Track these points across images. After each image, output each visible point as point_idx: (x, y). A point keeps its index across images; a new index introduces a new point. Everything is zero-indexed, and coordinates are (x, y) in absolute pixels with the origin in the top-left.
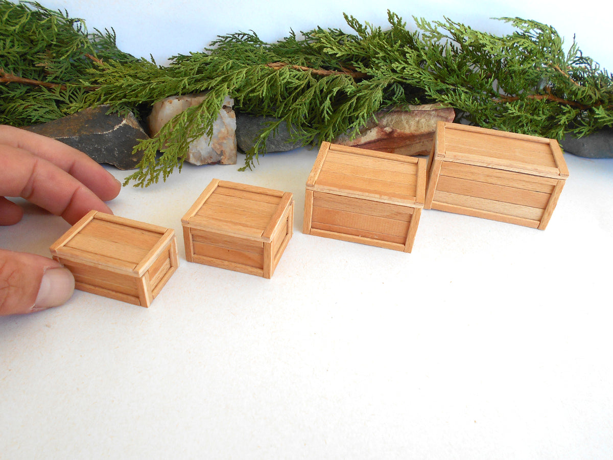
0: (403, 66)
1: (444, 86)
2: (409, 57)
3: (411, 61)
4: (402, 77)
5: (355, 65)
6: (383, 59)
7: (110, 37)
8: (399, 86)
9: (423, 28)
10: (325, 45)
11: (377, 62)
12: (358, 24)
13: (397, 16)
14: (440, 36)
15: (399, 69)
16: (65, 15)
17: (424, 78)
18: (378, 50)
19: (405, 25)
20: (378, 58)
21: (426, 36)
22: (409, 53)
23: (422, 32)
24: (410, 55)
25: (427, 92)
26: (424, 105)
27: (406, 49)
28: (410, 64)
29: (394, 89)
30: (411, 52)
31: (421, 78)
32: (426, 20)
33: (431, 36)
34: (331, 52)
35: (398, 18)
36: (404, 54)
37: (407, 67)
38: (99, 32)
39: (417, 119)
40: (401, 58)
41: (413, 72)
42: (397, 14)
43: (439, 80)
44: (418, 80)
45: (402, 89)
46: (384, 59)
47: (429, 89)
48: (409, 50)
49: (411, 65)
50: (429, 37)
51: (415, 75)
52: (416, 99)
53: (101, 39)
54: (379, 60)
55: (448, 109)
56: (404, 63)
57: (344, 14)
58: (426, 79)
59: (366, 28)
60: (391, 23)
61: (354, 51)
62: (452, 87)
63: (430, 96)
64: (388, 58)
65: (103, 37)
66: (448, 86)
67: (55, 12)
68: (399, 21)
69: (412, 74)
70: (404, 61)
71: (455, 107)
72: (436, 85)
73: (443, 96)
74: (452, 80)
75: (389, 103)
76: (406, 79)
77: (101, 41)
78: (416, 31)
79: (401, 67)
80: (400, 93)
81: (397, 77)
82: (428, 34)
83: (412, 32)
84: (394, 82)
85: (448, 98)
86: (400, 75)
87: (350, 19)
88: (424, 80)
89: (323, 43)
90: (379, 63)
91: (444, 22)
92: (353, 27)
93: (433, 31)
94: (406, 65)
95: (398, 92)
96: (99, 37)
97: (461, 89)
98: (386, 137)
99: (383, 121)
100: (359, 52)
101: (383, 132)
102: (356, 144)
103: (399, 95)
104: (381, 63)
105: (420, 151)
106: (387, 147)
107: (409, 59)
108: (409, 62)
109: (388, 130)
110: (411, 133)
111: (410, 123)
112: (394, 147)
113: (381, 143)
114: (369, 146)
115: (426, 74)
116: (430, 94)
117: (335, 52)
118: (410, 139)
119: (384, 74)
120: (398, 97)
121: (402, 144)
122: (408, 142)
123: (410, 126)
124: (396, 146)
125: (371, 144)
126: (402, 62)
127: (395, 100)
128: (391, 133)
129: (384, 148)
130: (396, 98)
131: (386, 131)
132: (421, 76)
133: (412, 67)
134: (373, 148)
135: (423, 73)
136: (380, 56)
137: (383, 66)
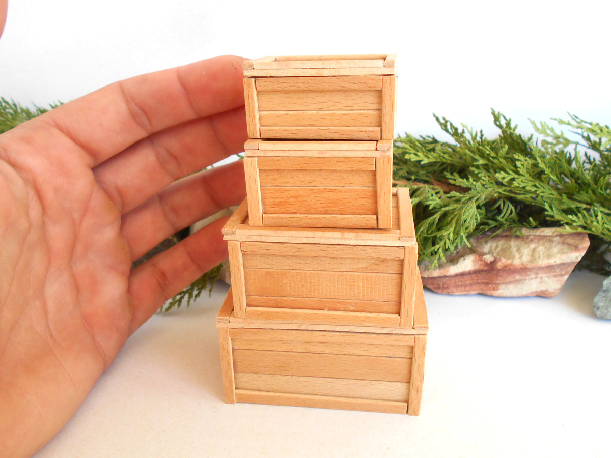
0: (511, 177)
1: (573, 205)
2: (520, 166)
3: (522, 171)
4: (510, 191)
5: (448, 175)
6: (484, 169)
8: (508, 203)
9: (543, 131)
10: (408, 151)
11: (475, 172)
12: (454, 127)
13: (504, 117)
14: (567, 142)
15: (506, 180)
17: (543, 192)
18: (477, 157)
19: (516, 127)
20: (477, 167)
21: (547, 143)
22: (520, 161)
23: (541, 137)
24: (522, 163)
25: (548, 211)
26: (543, 229)
27: (516, 156)
28: (522, 175)
29: (499, 206)
30: (523, 160)
31: (537, 192)
32: (548, 124)
33: (554, 142)
34: (414, 158)
35: (506, 120)
36: (513, 161)
37: (517, 178)
39: (533, 246)
40: (508, 167)
41: (525, 185)
42: (505, 114)
43: (564, 196)
44: (534, 196)
45: (511, 207)
46: (486, 168)
47: (551, 207)
48: (522, 158)
49: (524, 176)
50: (551, 144)
51: (528, 188)
52: (531, 219)
54: (479, 169)
55: (579, 234)
56: (513, 174)
57: (434, 115)
58: (545, 194)
59: (463, 132)
60: (497, 125)
61: (446, 159)
62: (584, 206)
63: (553, 217)
64: (493, 167)
66: (579, 205)
68: (508, 124)
69: (524, 188)
70: (513, 171)
71: (588, 232)
72: (561, 202)
73: (570, 217)
74: (584, 197)
75: (493, 224)
76: (517, 194)
78: (532, 136)
79: (509, 178)
80: (509, 212)
81: (504, 191)
82: (550, 139)
83: (525, 137)
84: (499, 198)
85: (579, 218)
86: (508, 189)
87: (442, 121)
88: (541, 194)
89: (406, 148)
90: (479, 173)
91: (567, 118)
92: (446, 130)
93: (557, 138)
94: (516, 176)
95: (505, 211)
97: (599, 209)
98: (485, 268)
99: (484, 247)
100: (453, 160)
101: (481, 260)
102: (442, 275)
103: (507, 214)
104: (482, 173)
105: (538, 290)
106: (487, 281)
107: (520, 168)
108: (521, 172)
109: (489, 258)
110: (522, 264)
111: (522, 251)
112: (498, 282)
113: (479, 276)
114: (461, 280)
115: (545, 187)
116: (552, 213)
117: (420, 159)
118: (520, 273)
119: (485, 186)
120: (505, 217)
121: (510, 279)
122: (518, 277)
123: (521, 254)
124: (500, 280)
125: (465, 277)
126: (511, 172)
127: (501, 220)
128: (493, 263)
129: (483, 283)
130: (502, 218)
131: (486, 260)
132: (537, 189)
133: (525, 178)
134: (468, 282)
135: (541, 186)
136: (479, 163)
137: (484, 177)
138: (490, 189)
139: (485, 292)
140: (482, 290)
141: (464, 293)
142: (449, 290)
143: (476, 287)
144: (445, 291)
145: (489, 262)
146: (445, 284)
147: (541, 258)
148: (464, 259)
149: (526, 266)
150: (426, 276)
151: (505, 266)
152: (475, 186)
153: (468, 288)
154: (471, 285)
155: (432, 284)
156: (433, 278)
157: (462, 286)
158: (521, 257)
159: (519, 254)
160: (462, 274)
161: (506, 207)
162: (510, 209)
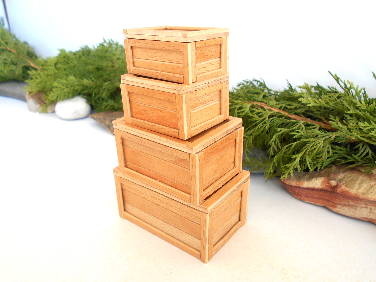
0: (372, 127)
4: (369, 138)
10: (303, 95)
11: (349, 118)
15: (367, 129)
20: (351, 115)
29: (359, 147)
34: (304, 101)
39: (372, 183)
45: (368, 150)
61: (331, 106)
76: (373, 141)
79: (369, 128)
84: (359, 142)
86: (367, 136)
87: (336, 77)
89: (302, 93)
90: (350, 120)
95: (362, 151)
98: (329, 189)
99: (339, 175)
100: (336, 107)
101: (328, 183)
102: (298, 186)
103: (363, 155)
104: (352, 120)
105: (369, 218)
106: (329, 199)
109: (333, 183)
110: (356, 194)
111: (362, 185)
112: (336, 202)
113: (325, 194)
114: (311, 193)
117: (309, 102)
118: (353, 200)
119: (351, 130)
120: (362, 156)
121: (345, 202)
122: (351, 203)
123: (360, 187)
124: (337, 201)
125: (314, 192)
126: (373, 123)
128: (336, 187)
129: (326, 200)
130: (358, 157)
131: (331, 184)
134: (316, 196)
136: (349, 112)
137: (352, 123)
138: (353, 133)
139: (327, 206)
140: (325, 204)
141: (312, 203)
142: (302, 198)
143: (321, 201)
144: (299, 197)
145: (332, 186)
146: (299, 192)
147: (372, 194)
148: (316, 179)
149: (359, 196)
150: (288, 184)
151: (343, 192)
152: (342, 128)
153: (315, 200)
154: (317, 198)
155: (291, 190)
156: (291, 186)
157: (311, 197)
158: (358, 189)
159: (359, 186)
160: (313, 189)
161: (363, 149)
162: (366, 151)
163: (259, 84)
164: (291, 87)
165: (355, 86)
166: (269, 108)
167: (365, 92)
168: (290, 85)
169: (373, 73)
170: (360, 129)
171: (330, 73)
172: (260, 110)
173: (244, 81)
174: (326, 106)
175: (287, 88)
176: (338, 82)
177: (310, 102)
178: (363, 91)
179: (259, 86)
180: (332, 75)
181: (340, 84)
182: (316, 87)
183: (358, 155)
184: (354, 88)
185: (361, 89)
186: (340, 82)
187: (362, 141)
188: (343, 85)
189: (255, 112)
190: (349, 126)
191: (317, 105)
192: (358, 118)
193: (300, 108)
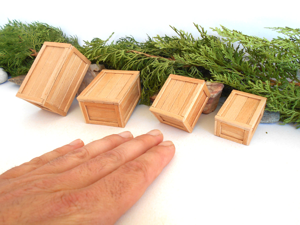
0: (197, 56)
1: (224, 70)
2: (202, 51)
4: (196, 63)
5: (175, 55)
7: (76, 39)
8: (195, 68)
15: (194, 57)
16: (60, 30)
19: (206, 32)
20: (185, 51)
22: (203, 48)
24: (203, 49)
25: (211, 73)
29: (191, 69)
30: (204, 48)
34: (158, 46)
35: (202, 28)
37: (199, 57)
38: (72, 37)
40: (196, 51)
41: (202, 60)
42: (200, 25)
47: (213, 71)
49: (202, 55)
53: (73, 40)
58: (209, 64)
61: (174, 47)
63: (213, 76)
65: (73, 39)
66: (227, 70)
67: (56, 28)
68: (203, 30)
69: (200, 61)
70: (199, 53)
76: (198, 64)
77: (73, 41)
79: (195, 56)
86: (195, 61)
90: (185, 53)
94: (199, 55)
96: (72, 39)
100: (177, 47)
103: (194, 73)
107: (201, 52)
108: (202, 54)
115: (211, 61)
116: (213, 74)
120: (193, 74)
126: (197, 54)
127: (191, 76)
132: (207, 62)
133: (203, 56)
135: (209, 61)
136: (183, 49)
137: (186, 55)
138: (187, 61)
152: (181, 59)
161: (194, 70)
162: (195, 71)
163: (130, 40)
164: (150, 39)
165: (186, 33)
166: (137, 52)
167: (192, 36)
168: (149, 37)
169: (194, 23)
170: (191, 58)
171: (171, 26)
172: (131, 54)
173: (120, 39)
174: (171, 47)
175: (148, 40)
176: (176, 32)
177: (161, 46)
178: (191, 36)
179: (131, 41)
180: (172, 27)
181: (178, 33)
182: (165, 37)
183: (191, 73)
184: (185, 34)
185: (190, 35)
186: (177, 32)
187: (192, 65)
188: (179, 33)
189: (128, 55)
190: (185, 57)
191: (166, 47)
192: (190, 52)
193: (156, 51)
